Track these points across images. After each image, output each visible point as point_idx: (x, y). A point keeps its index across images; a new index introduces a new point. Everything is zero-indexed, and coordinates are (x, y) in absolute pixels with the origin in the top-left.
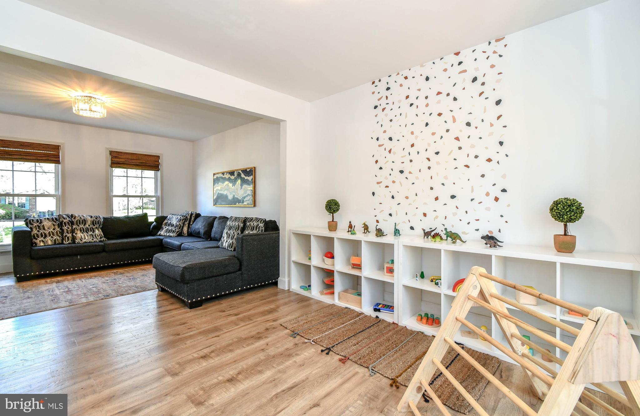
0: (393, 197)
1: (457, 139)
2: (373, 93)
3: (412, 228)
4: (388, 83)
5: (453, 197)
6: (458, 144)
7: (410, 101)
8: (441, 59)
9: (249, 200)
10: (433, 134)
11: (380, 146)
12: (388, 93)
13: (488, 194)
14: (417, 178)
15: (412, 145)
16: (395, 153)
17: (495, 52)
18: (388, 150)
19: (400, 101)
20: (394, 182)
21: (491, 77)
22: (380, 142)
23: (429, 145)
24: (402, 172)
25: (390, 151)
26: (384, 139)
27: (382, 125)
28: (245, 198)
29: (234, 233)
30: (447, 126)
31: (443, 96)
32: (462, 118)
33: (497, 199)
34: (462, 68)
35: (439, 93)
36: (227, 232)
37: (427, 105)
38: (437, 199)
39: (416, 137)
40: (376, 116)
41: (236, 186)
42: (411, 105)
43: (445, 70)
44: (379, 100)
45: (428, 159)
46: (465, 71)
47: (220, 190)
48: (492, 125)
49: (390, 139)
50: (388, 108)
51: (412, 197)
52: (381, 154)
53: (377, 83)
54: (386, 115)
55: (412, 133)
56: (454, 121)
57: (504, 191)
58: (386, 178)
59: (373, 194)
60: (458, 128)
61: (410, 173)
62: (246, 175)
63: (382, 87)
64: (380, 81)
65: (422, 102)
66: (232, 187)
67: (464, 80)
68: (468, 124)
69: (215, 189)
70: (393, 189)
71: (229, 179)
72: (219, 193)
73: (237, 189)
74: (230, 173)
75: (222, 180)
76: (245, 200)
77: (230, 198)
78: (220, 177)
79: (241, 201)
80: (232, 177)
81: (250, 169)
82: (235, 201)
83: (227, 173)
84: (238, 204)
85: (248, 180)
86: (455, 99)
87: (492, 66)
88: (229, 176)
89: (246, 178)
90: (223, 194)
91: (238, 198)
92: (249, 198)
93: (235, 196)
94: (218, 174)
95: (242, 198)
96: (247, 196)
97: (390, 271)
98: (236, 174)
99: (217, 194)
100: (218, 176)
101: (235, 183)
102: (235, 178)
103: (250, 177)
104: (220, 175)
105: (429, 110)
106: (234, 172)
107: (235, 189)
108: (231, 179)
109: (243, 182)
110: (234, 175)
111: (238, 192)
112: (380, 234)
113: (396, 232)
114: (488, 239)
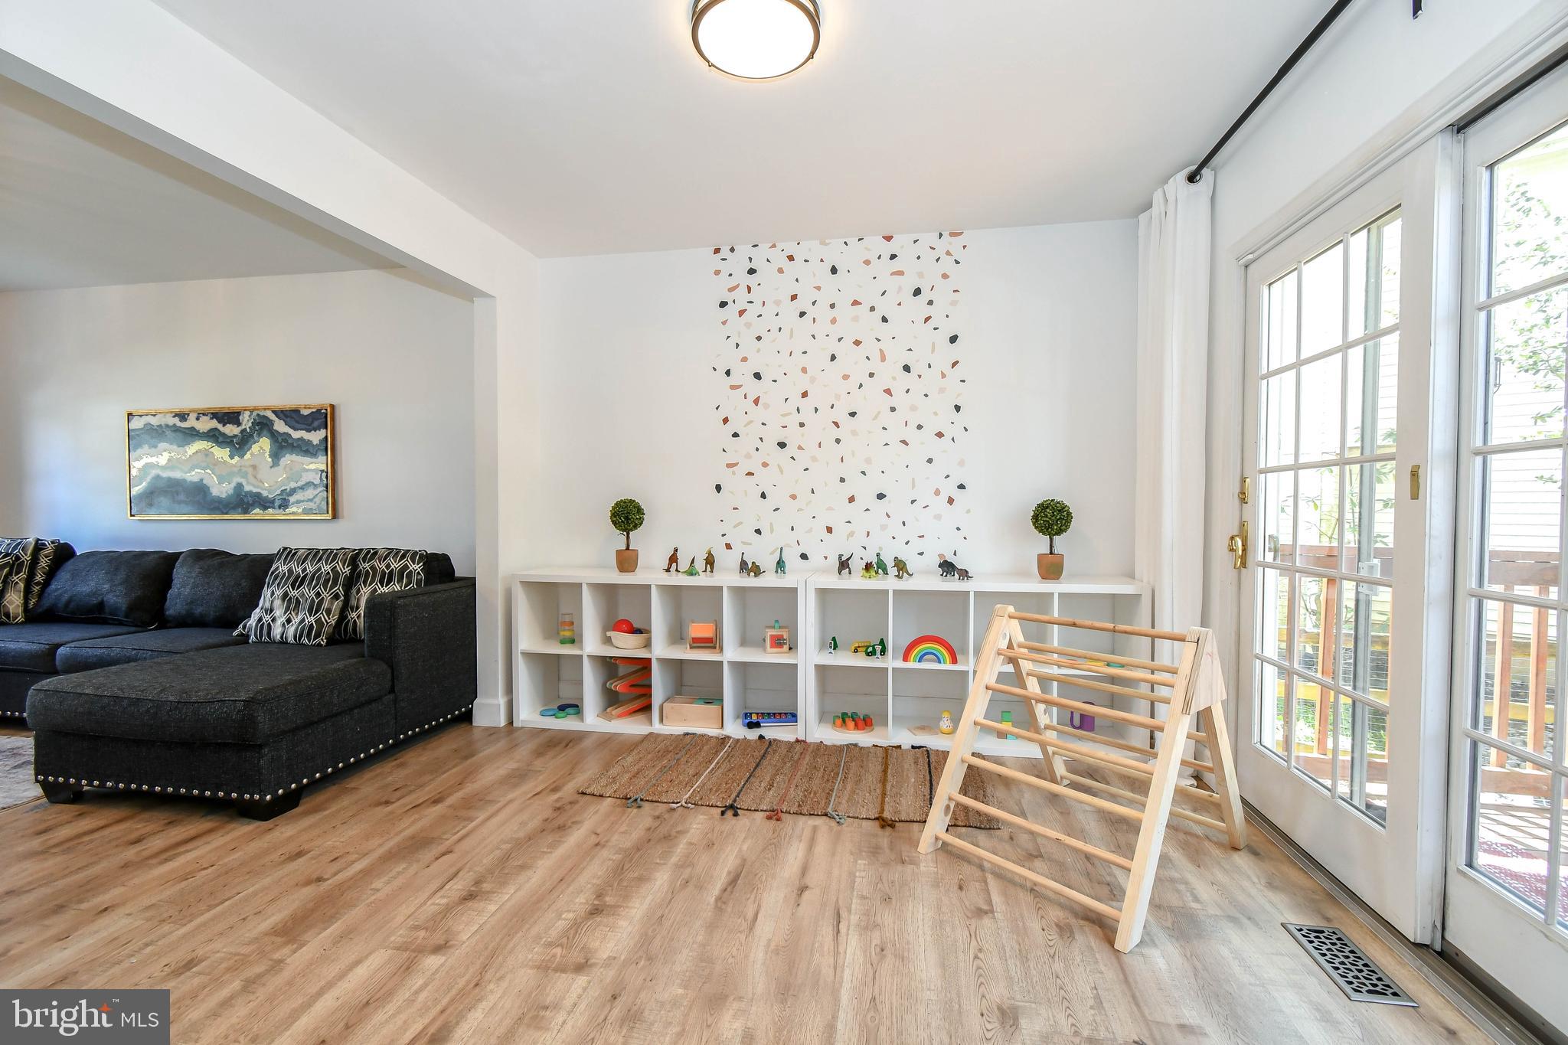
0: (763, 496)
1: (888, 392)
2: (717, 273)
3: (804, 557)
4: (750, 259)
5: (881, 496)
6: (890, 401)
7: (800, 305)
8: (860, 240)
9: (310, 500)
10: (846, 377)
11: (733, 387)
12: (752, 280)
13: (937, 492)
14: (814, 459)
15: (805, 395)
16: (766, 406)
17: (948, 253)
18: (751, 398)
19: (778, 303)
20: (765, 465)
21: (941, 293)
22: (733, 380)
23: (838, 397)
24: (782, 445)
25: (756, 402)
26: (742, 374)
27: (737, 345)
28: (293, 491)
29: (318, 594)
30: (870, 367)
31: (863, 310)
32: (898, 356)
33: (951, 501)
34: (896, 265)
35: (856, 303)
36: (286, 595)
37: (834, 321)
38: (852, 499)
39: (813, 380)
40: (724, 323)
41: (248, 456)
42: (802, 314)
43: (867, 262)
44: (731, 290)
45: (836, 424)
46: (901, 273)
47: (163, 468)
48: (943, 376)
49: (757, 376)
50: (752, 311)
51: (804, 495)
52: (735, 405)
53: (725, 252)
54: (748, 325)
55: (804, 370)
56: (883, 358)
57: (961, 487)
58: (748, 456)
59: (718, 488)
60: (890, 373)
61: (800, 448)
62: (299, 426)
63: (738, 264)
64: (732, 250)
65: (822, 312)
66: (229, 460)
67: (900, 289)
68: (907, 368)
69: (137, 465)
70: (764, 479)
71: (214, 436)
72: (158, 477)
73: (254, 467)
74: (220, 415)
75: (174, 435)
76: (295, 500)
77: (222, 492)
78: (167, 426)
79: (277, 504)
80: (230, 430)
81: (314, 410)
82: (248, 501)
83: (204, 414)
84: (261, 512)
85: (309, 440)
86: (885, 320)
87: (945, 276)
88: (214, 424)
89: (296, 434)
90: (184, 480)
91: (258, 495)
92: (310, 493)
93: (247, 488)
94: (154, 415)
95: (278, 492)
96: (302, 488)
97: (778, 642)
98: (246, 421)
99: (149, 479)
100: (154, 421)
101: (246, 448)
102: (243, 431)
103: (313, 432)
104: (164, 419)
105: (836, 331)
106: (239, 413)
107: (245, 466)
108: (224, 435)
109: (282, 445)
110: (239, 424)
111: (259, 476)
112: (757, 571)
113: (780, 564)
114: (947, 567)
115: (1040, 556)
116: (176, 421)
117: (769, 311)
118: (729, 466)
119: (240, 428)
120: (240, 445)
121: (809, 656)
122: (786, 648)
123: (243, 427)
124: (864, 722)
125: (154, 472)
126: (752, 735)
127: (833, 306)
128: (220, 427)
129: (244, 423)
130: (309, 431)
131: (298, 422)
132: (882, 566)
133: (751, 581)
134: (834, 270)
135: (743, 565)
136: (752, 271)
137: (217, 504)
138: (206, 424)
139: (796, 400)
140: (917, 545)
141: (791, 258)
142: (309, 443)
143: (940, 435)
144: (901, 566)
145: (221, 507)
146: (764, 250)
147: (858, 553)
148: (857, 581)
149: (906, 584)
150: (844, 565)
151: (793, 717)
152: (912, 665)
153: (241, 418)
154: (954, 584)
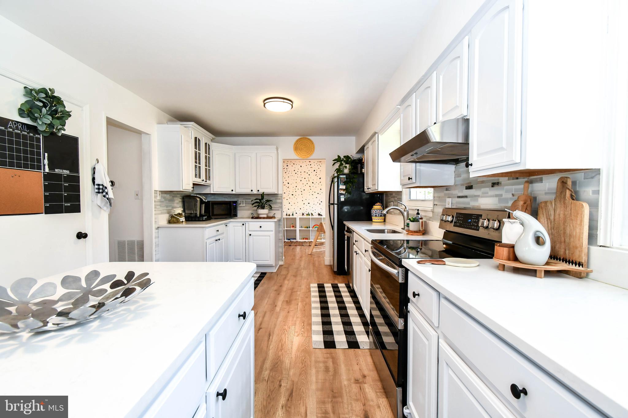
0: (289, 203)
1: (310, 186)
3: (296, 213)
5: (309, 203)
6: (310, 188)
7: (295, 172)
8: (305, 162)
10: (303, 184)
11: (284, 185)
13: (318, 203)
14: (298, 197)
15: (296, 187)
16: (290, 188)
17: (319, 165)
18: (287, 187)
19: (292, 171)
20: (290, 198)
21: (318, 170)
23: (302, 187)
24: (293, 195)
25: (288, 187)
26: (286, 183)
27: (285, 178)
30: (307, 182)
32: (311, 181)
33: (320, 204)
34: (311, 166)
35: (305, 172)
37: (301, 175)
38: (304, 204)
39: (298, 184)
42: (296, 173)
43: (306, 165)
44: (284, 169)
45: (302, 191)
46: (312, 167)
48: (319, 184)
49: (288, 183)
50: (287, 172)
51: (296, 203)
52: (285, 188)
54: (287, 175)
55: (296, 183)
56: (309, 181)
57: (321, 202)
58: (287, 197)
60: (310, 183)
61: (295, 195)
63: (285, 165)
65: (299, 173)
67: (312, 170)
68: (313, 183)
70: (289, 200)
86: (309, 175)
87: (319, 168)
97: (293, 227)
105: (301, 176)
112: (289, 215)
113: (293, 214)
114: (319, 214)
117: (290, 173)
121: (298, 229)
122: (294, 227)
124: (307, 239)
126: (289, 241)
127: (301, 172)
132: (309, 214)
133: (289, 217)
134: (301, 166)
135: (287, 215)
136: (287, 166)
139: (295, 187)
140: (315, 211)
141: (294, 164)
143: (318, 193)
144: (312, 214)
146: (289, 162)
147: (305, 212)
148: (305, 216)
149: (313, 217)
150: (303, 214)
151: (296, 239)
152: (314, 229)
154: (320, 217)
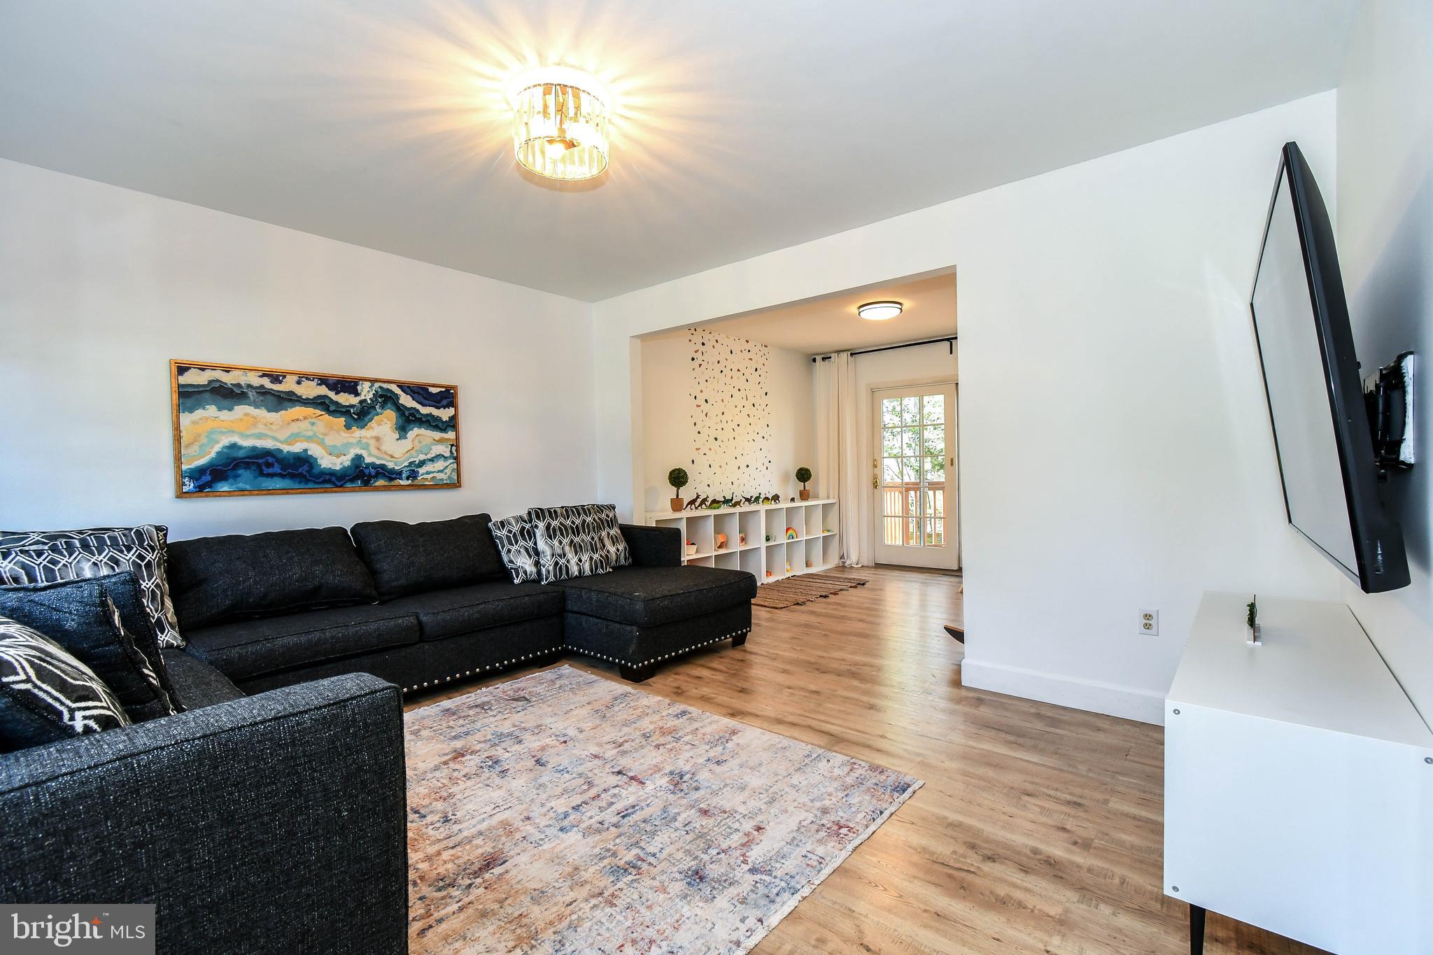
0: (710, 466)
1: (749, 416)
2: (690, 341)
4: (703, 337)
5: (747, 466)
6: (749, 420)
7: (721, 367)
9: (440, 471)
10: (736, 407)
11: (698, 406)
12: (703, 349)
13: (763, 464)
14: (727, 447)
15: (723, 414)
16: (710, 418)
17: (764, 354)
18: (704, 412)
19: (713, 363)
20: (710, 449)
22: (698, 402)
23: (734, 416)
24: (716, 439)
25: (706, 415)
26: (701, 399)
27: (699, 383)
28: (422, 463)
30: (743, 402)
31: (740, 374)
32: (751, 399)
33: (767, 468)
34: (750, 355)
35: (738, 370)
37: (732, 377)
38: (739, 468)
39: (725, 406)
40: (693, 369)
42: (721, 372)
43: (741, 351)
44: (696, 352)
45: (733, 430)
46: (752, 360)
48: (764, 410)
49: (706, 401)
50: (704, 366)
52: (699, 416)
54: (702, 372)
55: (722, 401)
56: (747, 399)
57: (770, 462)
58: (704, 444)
60: (749, 407)
61: (722, 441)
62: (426, 402)
63: (698, 338)
65: (728, 372)
67: (751, 366)
68: (754, 405)
70: (710, 457)
71: (323, 404)
72: (233, 446)
73: (378, 439)
74: (330, 382)
75: (261, 398)
76: (425, 471)
77: (335, 464)
78: (249, 386)
79: (404, 476)
80: (345, 399)
81: (444, 390)
82: (370, 473)
83: (307, 379)
84: (386, 483)
85: (438, 417)
86: (747, 381)
87: (764, 365)
88: (323, 390)
89: (425, 410)
90: (280, 451)
91: (383, 467)
92: (440, 464)
93: (368, 460)
94: (228, 372)
95: (406, 464)
96: (432, 460)
98: (366, 392)
99: (217, 448)
100: (228, 379)
101: (366, 419)
102: (361, 402)
103: (442, 409)
104: (244, 378)
106: (356, 384)
107: (367, 438)
108: (337, 403)
109: (407, 420)
110: (357, 394)
111: (384, 448)
115: (800, 491)
116: (266, 383)
117: (710, 367)
118: (697, 449)
119: (357, 399)
120: (360, 416)
123: (362, 397)
125: (226, 441)
127: (731, 370)
128: (332, 395)
129: (363, 394)
130: (438, 408)
131: (425, 398)
134: (731, 352)
136: (703, 344)
137: (327, 477)
138: (310, 390)
139: (721, 416)
140: (758, 489)
141: (716, 341)
142: (438, 419)
145: (334, 479)
146: (708, 334)
153: (359, 388)
